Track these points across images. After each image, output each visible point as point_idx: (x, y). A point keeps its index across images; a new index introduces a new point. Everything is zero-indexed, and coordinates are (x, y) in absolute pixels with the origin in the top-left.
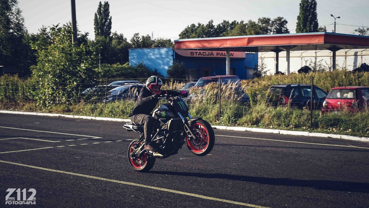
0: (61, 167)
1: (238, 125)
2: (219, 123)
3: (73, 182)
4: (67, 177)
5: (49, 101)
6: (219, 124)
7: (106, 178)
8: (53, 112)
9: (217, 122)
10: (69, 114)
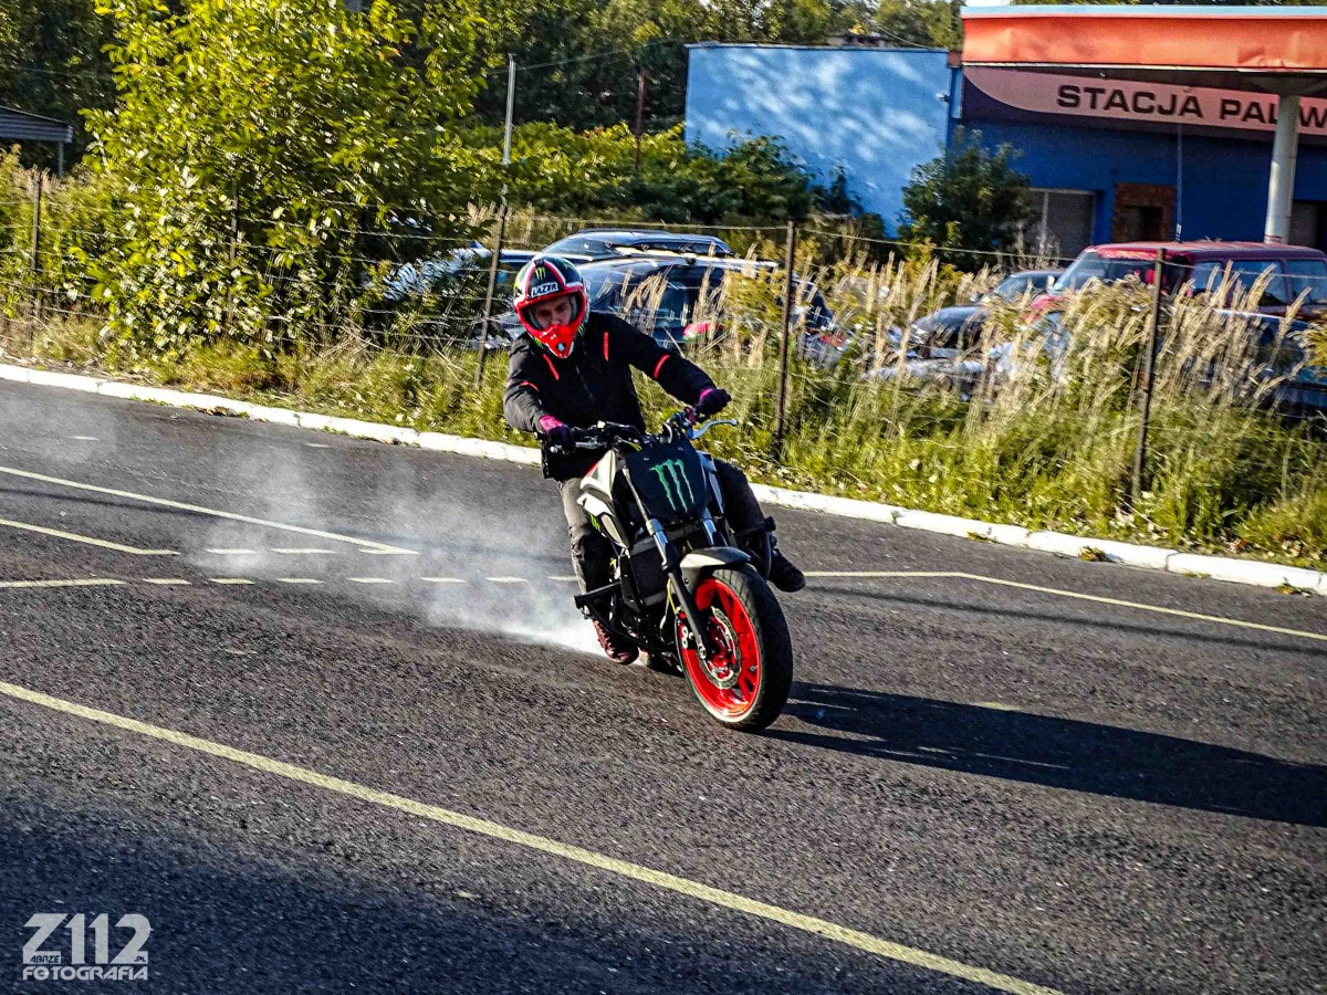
0: (127, 696)
1: (1240, 550)
2: (1129, 528)
3: (164, 786)
4: (143, 751)
5: (172, 321)
6: (1128, 534)
7: (353, 781)
8: (188, 386)
9: (1122, 520)
10: (272, 403)
